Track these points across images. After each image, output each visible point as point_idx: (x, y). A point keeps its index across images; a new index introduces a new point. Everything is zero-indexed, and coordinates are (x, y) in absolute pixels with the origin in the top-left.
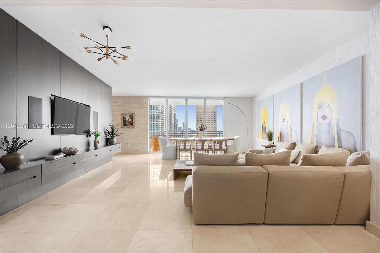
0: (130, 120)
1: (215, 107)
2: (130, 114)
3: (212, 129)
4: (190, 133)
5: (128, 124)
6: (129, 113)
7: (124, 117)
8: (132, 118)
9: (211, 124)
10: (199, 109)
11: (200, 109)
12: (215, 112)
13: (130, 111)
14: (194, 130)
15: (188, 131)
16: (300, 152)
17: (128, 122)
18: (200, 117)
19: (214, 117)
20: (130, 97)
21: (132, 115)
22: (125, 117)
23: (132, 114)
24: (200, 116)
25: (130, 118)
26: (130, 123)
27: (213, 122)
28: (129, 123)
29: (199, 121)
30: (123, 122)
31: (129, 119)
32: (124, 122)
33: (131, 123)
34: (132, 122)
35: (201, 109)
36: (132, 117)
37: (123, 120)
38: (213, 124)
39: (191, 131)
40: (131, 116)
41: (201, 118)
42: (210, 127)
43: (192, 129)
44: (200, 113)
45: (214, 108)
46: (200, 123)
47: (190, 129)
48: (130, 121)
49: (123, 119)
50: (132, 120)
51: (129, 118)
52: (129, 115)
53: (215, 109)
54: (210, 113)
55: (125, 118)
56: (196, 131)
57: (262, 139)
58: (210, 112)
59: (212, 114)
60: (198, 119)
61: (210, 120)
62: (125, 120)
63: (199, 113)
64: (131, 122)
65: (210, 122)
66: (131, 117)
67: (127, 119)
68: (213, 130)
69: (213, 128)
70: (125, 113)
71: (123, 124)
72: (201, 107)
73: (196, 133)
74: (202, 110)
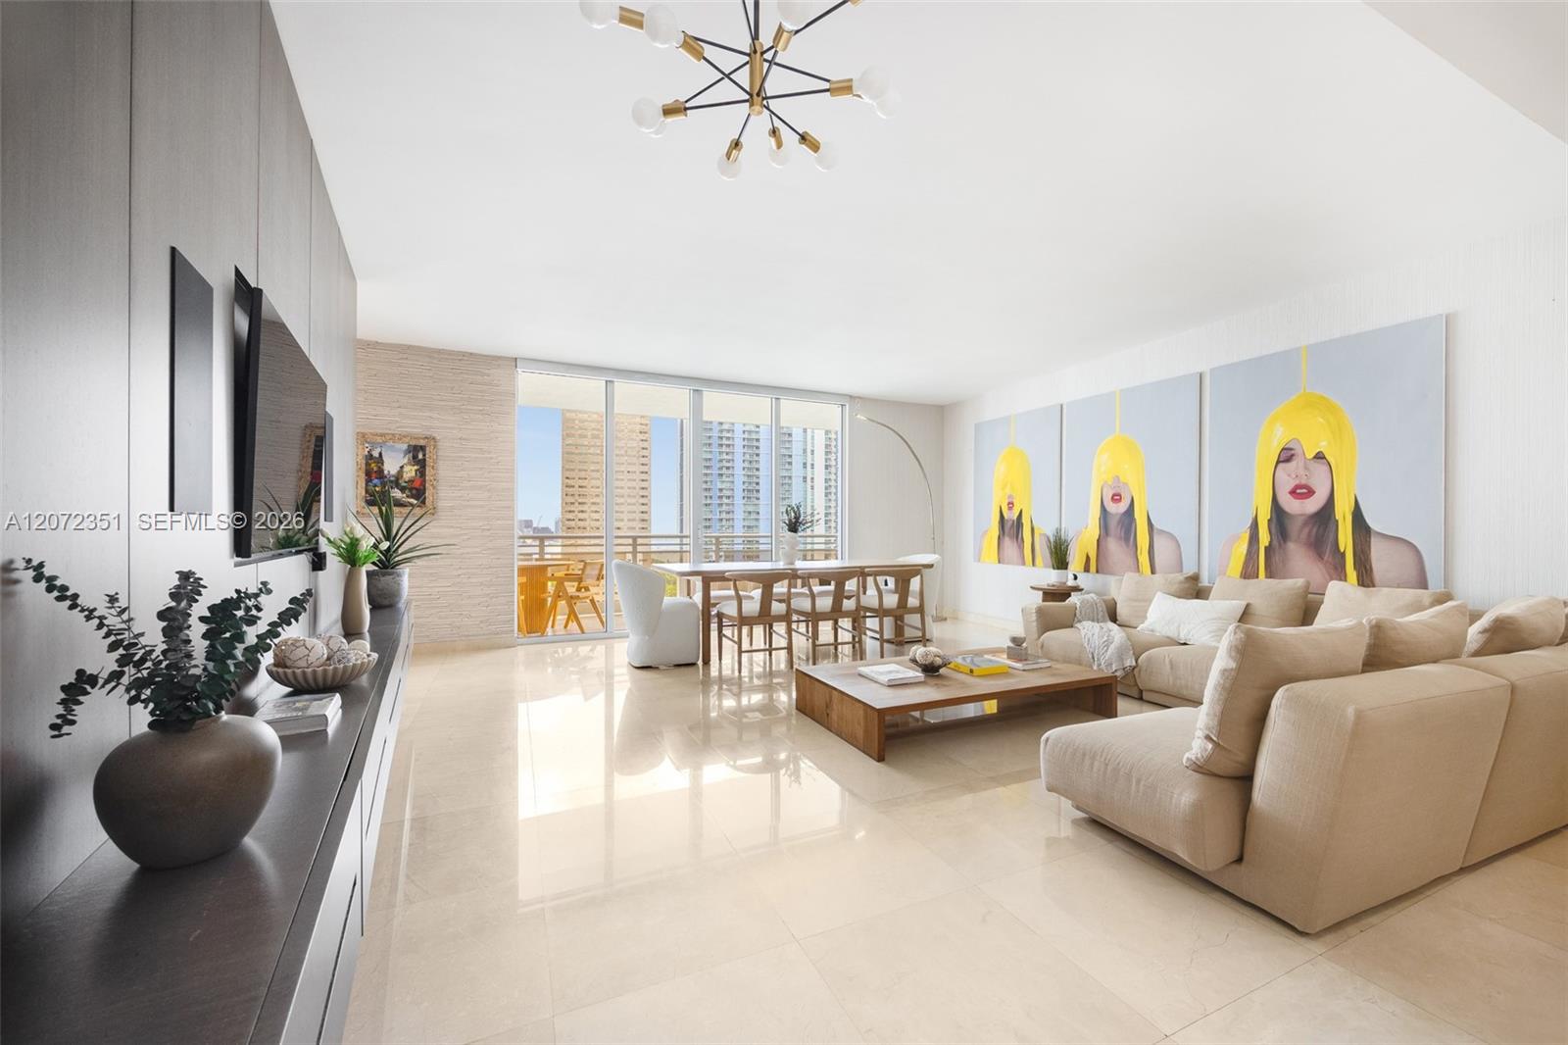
0: (410, 472)
1: (645, 433)
2: (413, 443)
3: (631, 524)
4: (529, 541)
5: (396, 493)
6: (402, 437)
7: (376, 454)
8: (422, 465)
9: (629, 504)
10: (573, 435)
11: (581, 436)
12: (645, 453)
13: (415, 425)
14: (546, 529)
15: (521, 534)
16: (1248, 606)
17: (396, 482)
18: (580, 470)
19: (642, 473)
21: (423, 448)
22: (380, 454)
23: (422, 443)
24: (581, 467)
25: (409, 463)
26: (411, 490)
27: (634, 497)
28: (403, 490)
29: (571, 489)
30: (368, 481)
31: (407, 468)
32: (376, 481)
33: (416, 489)
34: (424, 482)
35: (585, 436)
36: (420, 456)
37: (368, 473)
38: (634, 504)
39: (531, 534)
40: (417, 453)
41: (583, 474)
42: (625, 516)
43: (535, 525)
44: (580, 454)
45: (642, 437)
46: (577, 497)
47: (528, 524)
48: (411, 481)
49: (367, 464)
50: (422, 472)
51: (406, 461)
52: (405, 447)
53: (646, 441)
54: (622, 455)
55: (380, 459)
56: (554, 535)
57: (999, 562)
58: (626, 451)
59: (635, 460)
60: (567, 478)
61: (622, 488)
62: (381, 471)
63: (573, 453)
64: (417, 484)
65: (623, 496)
66: (415, 457)
67: (391, 467)
68: (634, 528)
69: (634, 520)
70: (382, 435)
71: (367, 491)
72: (586, 429)
73: (560, 542)
74: (586, 443)
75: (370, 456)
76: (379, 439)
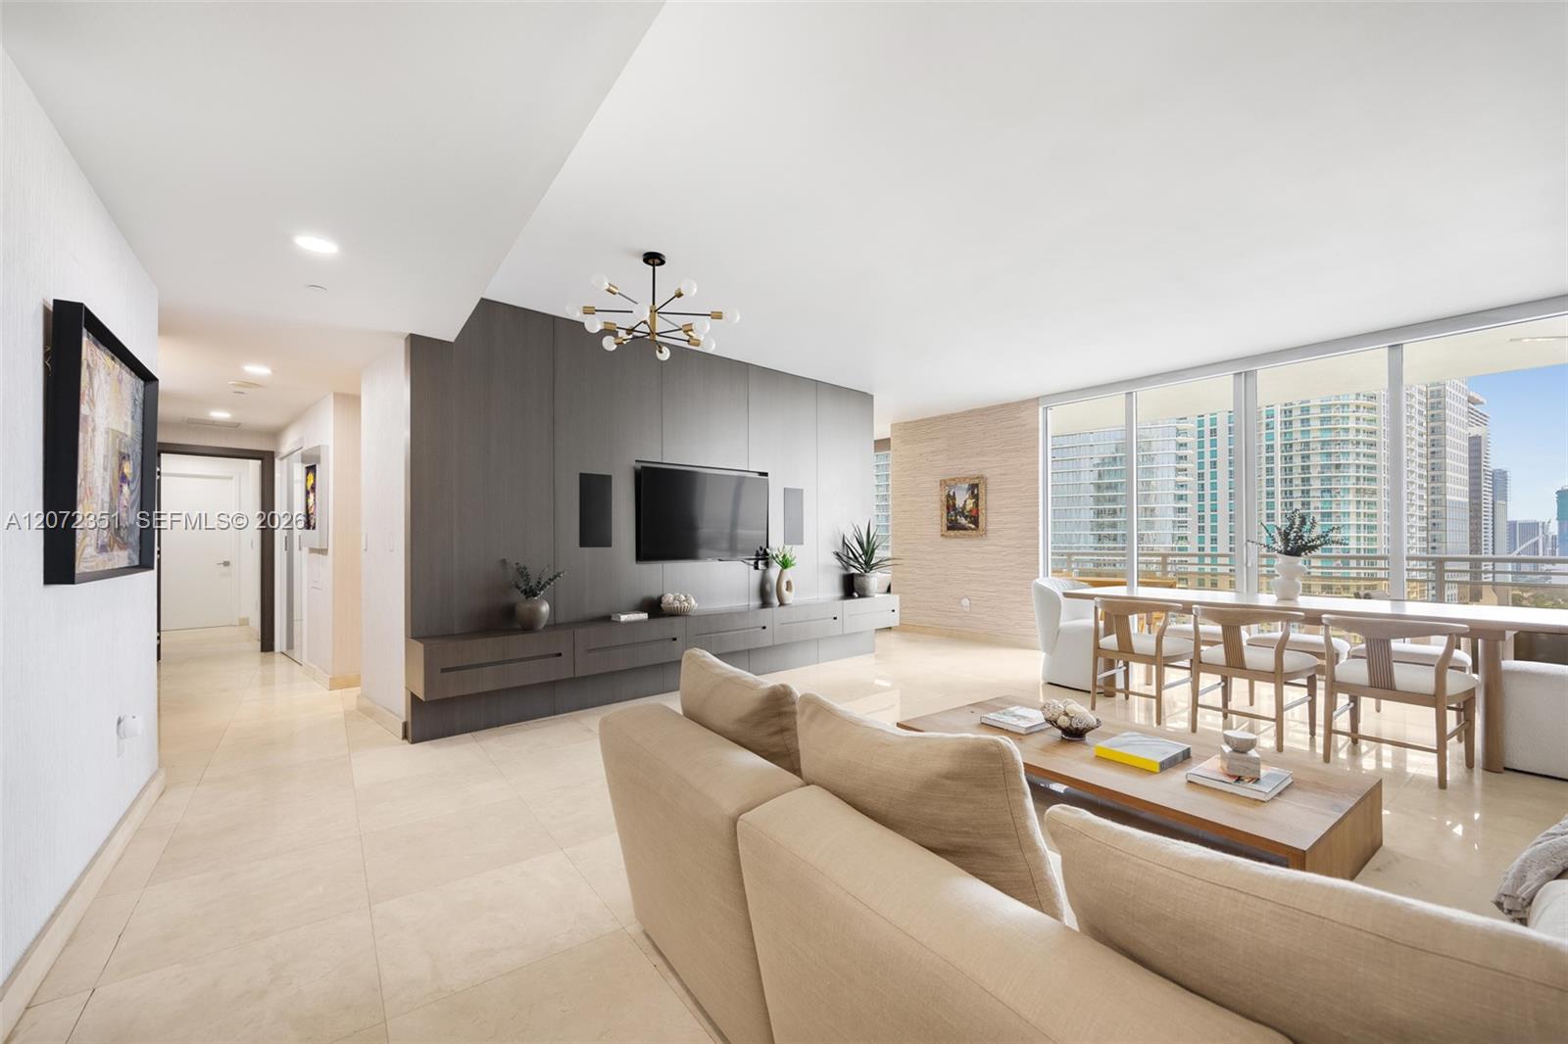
0: (970, 504)
2: (972, 482)
5: (963, 521)
6: (965, 479)
7: (952, 494)
8: (976, 497)
13: (971, 468)
17: (962, 513)
20: (970, 411)
21: (977, 486)
22: (954, 493)
23: (976, 481)
25: (969, 498)
26: (971, 517)
28: (966, 517)
30: (948, 513)
31: (968, 502)
32: (952, 513)
33: (974, 516)
34: (977, 511)
36: (976, 492)
37: (948, 508)
40: (973, 489)
48: (971, 511)
49: (948, 501)
50: (976, 504)
51: (967, 496)
52: (967, 486)
55: (954, 498)
62: (954, 505)
64: (973, 514)
66: (973, 493)
67: (959, 503)
70: (954, 480)
71: (947, 520)
75: (949, 496)
76: (953, 483)
